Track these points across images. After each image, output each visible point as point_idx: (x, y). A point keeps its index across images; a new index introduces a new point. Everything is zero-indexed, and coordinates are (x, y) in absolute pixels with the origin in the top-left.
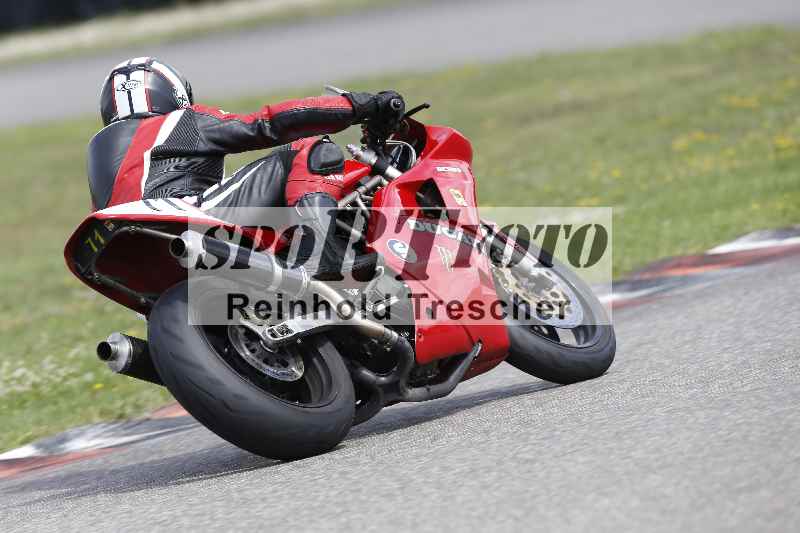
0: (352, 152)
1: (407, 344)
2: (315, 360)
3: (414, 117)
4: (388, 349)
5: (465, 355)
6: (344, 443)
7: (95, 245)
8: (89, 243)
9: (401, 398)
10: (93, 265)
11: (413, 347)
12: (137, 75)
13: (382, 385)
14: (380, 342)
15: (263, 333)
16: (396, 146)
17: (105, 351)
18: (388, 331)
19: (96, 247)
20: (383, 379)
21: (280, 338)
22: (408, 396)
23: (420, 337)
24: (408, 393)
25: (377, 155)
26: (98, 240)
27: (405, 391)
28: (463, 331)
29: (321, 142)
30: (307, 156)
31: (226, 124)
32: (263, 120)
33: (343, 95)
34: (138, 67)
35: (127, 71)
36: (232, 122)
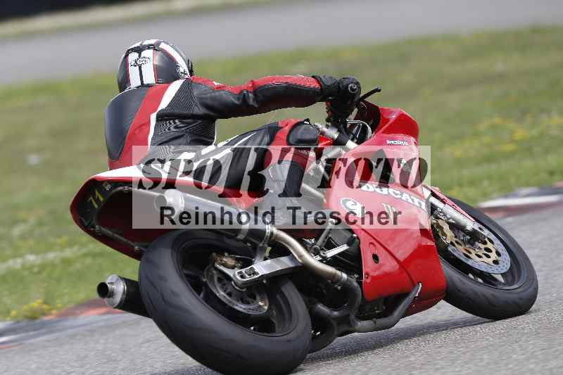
0: (318, 129)
1: (356, 284)
2: (278, 297)
3: (368, 99)
4: (339, 288)
5: (406, 294)
6: (302, 366)
7: (97, 203)
8: (91, 201)
9: (351, 329)
10: (94, 219)
11: (361, 287)
12: (148, 53)
13: (336, 318)
14: (332, 282)
15: (234, 275)
16: (356, 124)
17: (103, 290)
18: (339, 273)
19: (98, 204)
20: (336, 313)
21: (248, 278)
22: (357, 328)
23: (367, 278)
24: (357, 325)
25: (339, 131)
26: (98, 197)
27: (354, 323)
28: (405, 275)
29: (302, 123)
30: (287, 132)
31: (217, 94)
32: (247, 91)
33: (313, 77)
34: (149, 47)
35: (139, 50)
36: (222, 92)
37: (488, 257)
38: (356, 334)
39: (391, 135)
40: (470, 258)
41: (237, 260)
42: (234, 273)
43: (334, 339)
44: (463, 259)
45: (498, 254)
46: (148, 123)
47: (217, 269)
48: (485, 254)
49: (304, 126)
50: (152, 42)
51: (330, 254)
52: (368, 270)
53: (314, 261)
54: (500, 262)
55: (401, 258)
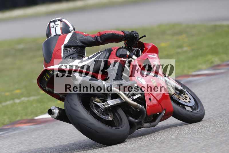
1: (144, 109)
2: (116, 114)
3: (140, 40)
4: (139, 110)
8: (45, 78)
10: (46, 85)
11: (146, 110)
12: (58, 23)
13: (136, 123)
16: (134, 49)
18: (139, 105)
19: (47, 79)
20: (137, 121)
21: (106, 106)
22: (144, 126)
23: (148, 107)
24: (144, 125)
25: (129, 52)
26: (48, 77)
27: (143, 124)
28: (160, 106)
29: (120, 48)
30: (116, 52)
31: (86, 37)
32: (98, 36)
33: (122, 31)
34: (58, 20)
35: (54, 22)
36: (88, 37)
37: (186, 100)
38: (143, 128)
39: (150, 54)
40: (180, 100)
41: (101, 100)
42: (100, 105)
43: (135, 130)
44: (178, 100)
45: (190, 99)
46: (61, 49)
47: (94, 103)
48: (185, 99)
49: (122, 49)
50: (60, 18)
51: (135, 97)
52: (148, 104)
53: (129, 100)
54: (191, 102)
55: (158, 99)
